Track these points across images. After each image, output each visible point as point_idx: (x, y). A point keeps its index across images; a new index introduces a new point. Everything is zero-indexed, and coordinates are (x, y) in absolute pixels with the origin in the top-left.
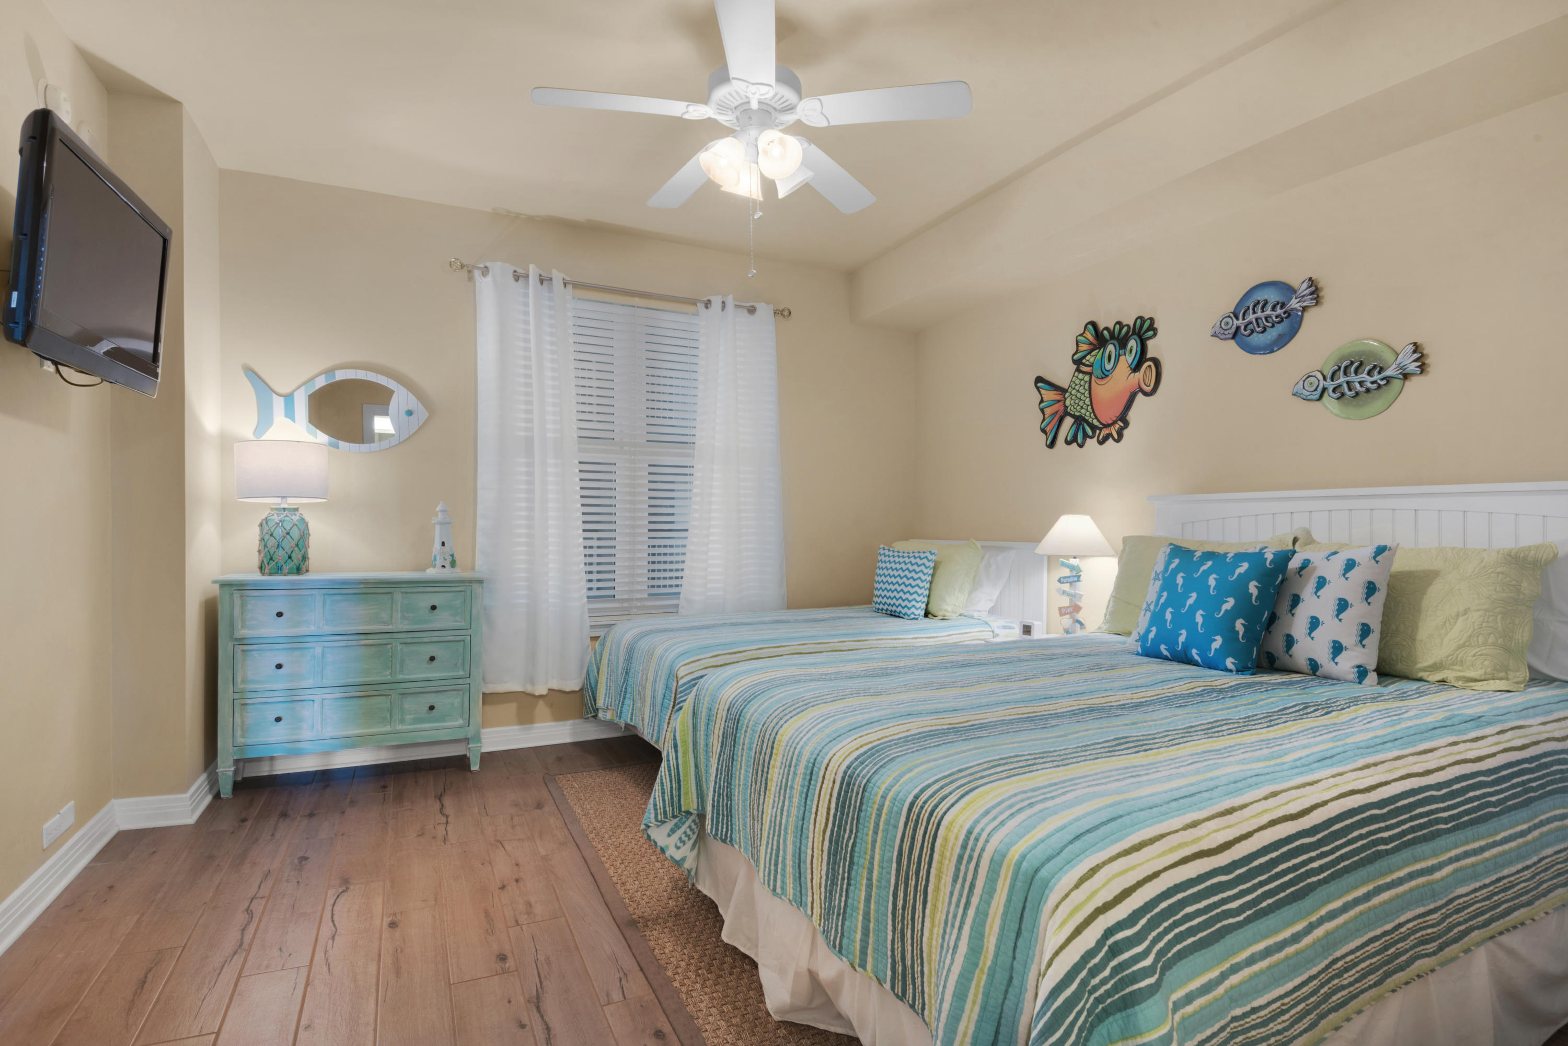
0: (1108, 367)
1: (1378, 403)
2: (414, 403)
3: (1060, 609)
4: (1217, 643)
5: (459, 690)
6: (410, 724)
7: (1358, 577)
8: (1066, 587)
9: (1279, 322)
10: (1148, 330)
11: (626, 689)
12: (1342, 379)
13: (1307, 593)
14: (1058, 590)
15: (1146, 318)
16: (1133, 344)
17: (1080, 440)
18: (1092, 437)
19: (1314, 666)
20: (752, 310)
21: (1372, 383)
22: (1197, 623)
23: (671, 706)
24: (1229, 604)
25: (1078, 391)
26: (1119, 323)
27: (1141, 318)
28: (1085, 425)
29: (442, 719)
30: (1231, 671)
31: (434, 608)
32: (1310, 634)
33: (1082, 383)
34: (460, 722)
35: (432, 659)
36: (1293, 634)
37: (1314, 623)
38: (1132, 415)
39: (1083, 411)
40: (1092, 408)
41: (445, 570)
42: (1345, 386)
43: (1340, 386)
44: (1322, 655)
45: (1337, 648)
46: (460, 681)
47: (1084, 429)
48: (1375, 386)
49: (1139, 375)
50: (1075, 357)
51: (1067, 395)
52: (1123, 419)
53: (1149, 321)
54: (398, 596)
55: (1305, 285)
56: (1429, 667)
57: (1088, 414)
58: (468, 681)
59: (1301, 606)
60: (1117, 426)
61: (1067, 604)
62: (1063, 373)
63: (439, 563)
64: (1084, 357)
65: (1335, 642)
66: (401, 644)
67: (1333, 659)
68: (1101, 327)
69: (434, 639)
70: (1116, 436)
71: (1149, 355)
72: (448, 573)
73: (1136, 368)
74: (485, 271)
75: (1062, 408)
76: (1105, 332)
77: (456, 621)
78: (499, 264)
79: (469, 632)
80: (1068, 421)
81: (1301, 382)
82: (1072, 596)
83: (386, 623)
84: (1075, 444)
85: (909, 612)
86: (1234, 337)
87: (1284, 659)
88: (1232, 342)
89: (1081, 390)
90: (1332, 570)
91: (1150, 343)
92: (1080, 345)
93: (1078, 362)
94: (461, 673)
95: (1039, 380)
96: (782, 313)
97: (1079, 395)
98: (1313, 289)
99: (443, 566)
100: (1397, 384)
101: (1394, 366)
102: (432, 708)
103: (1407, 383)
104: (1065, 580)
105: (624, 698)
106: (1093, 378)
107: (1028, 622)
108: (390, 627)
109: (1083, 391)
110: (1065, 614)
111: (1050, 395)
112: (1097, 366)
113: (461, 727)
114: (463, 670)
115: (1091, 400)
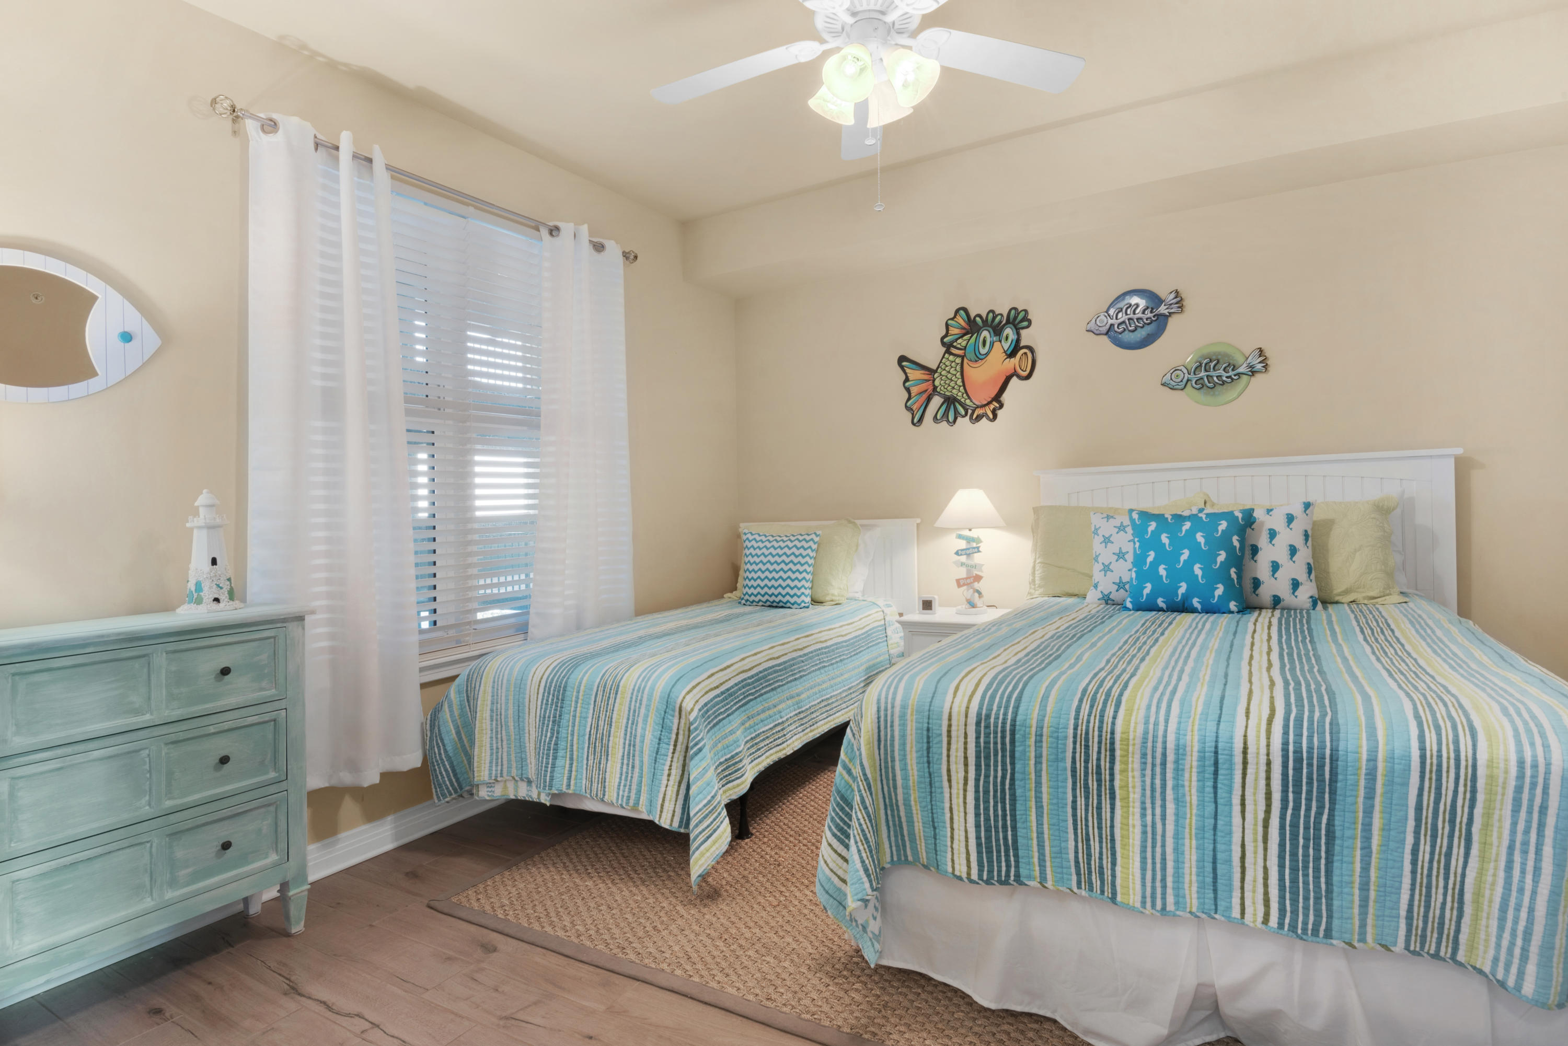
0: (983, 351)
1: (1231, 392)
2: (134, 320)
3: (958, 581)
4: (1220, 590)
5: (269, 805)
6: (188, 885)
7: (1299, 526)
8: (963, 559)
9: (1148, 324)
10: (1022, 321)
11: (556, 744)
12: (1203, 374)
13: (1263, 542)
14: (956, 563)
15: (1020, 309)
16: (1009, 331)
17: (951, 418)
18: (963, 417)
19: (1277, 601)
20: (599, 247)
21: (1227, 377)
22: (1197, 576)
23: (671, 750)
24: (1222, 556)
25: (949, 372)
26: (992, 311)
27: (1015, 309)
28: (957, 405)
29: (244, 859)
30: (1233, 612)
31: (225, 671)
32: (1273, 575)
33: (953, 364)
34: (273, 857)
35: (224, 760)
36: (1259, 576)
37: (1275, 567)
38: (1005, 397)
39: (954, 391)
40: (965, 389)
41: (222, 605)
42: (1206, 379)
43: (1202, 378)
44: (1283, 591)
45: (1295, 585)
46: (273, 789)
47: (955, 409)
48: (1229, 380)
49: (1015, 361)
50: (945, 340)
51: (936, 375)
52: (997, 398)
53: (1023, 313)
54: (160, 659)
55: (1173, 295)
56: (1343, 592)
57: (960, 394)
58: (284, 785)
59: (1260, 553)
60: (992, 407)
61: (964, 576)
62: (931, 354)
63: (208, 593)
64: (957, 339)
65: (1293, 580)
66: (166, 744)
67: (1293, 593)
68: (972, 315)
69: (226, 726)
70: (991, 416)
71: (1022, 344)
72: (227, 612)
73: (1012, 354)
74: (270, 126)
75: (931, 388)
76: (978, 319)
77: (262, 689)
78: (295, 120)
79: (283, 704)
80: (937, 401)
81: (1169, 375)
82: (970, 568)
83: (137, 712)
84: (945, 423)
85: (799, 601)
86: (1107, 334)
87: (1253, 599)
88: (1105, 337)
89: (952, 371)
90: (1276, 521)
91: (1024, 333)
92: (951, 328)
93: (948, 347)
94: (272, 775)
95: (902, 359)
96: (630, 257)
97: (949, 376)
98: (1178, 299)
99: (217, 600)
100: (1245, 378)
101: (1245, 365)
102: (226, 846)
103: (1253, 379)
104: (964, 552)
105: (555, 758)
106: (965, 361)
107: (927, 597)
108: (147, 717)
109: (954, 372)
110: (964, 585)
111: (915, 374)
112: (970, 349)
113: (276, 865)
114: (275, 769)
115: (963, 382)
